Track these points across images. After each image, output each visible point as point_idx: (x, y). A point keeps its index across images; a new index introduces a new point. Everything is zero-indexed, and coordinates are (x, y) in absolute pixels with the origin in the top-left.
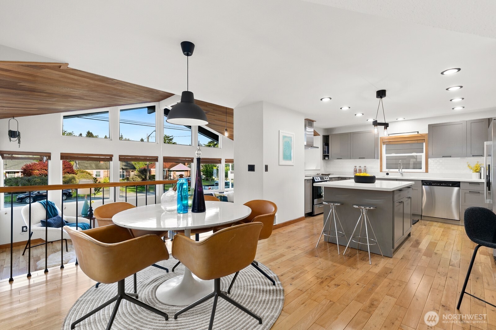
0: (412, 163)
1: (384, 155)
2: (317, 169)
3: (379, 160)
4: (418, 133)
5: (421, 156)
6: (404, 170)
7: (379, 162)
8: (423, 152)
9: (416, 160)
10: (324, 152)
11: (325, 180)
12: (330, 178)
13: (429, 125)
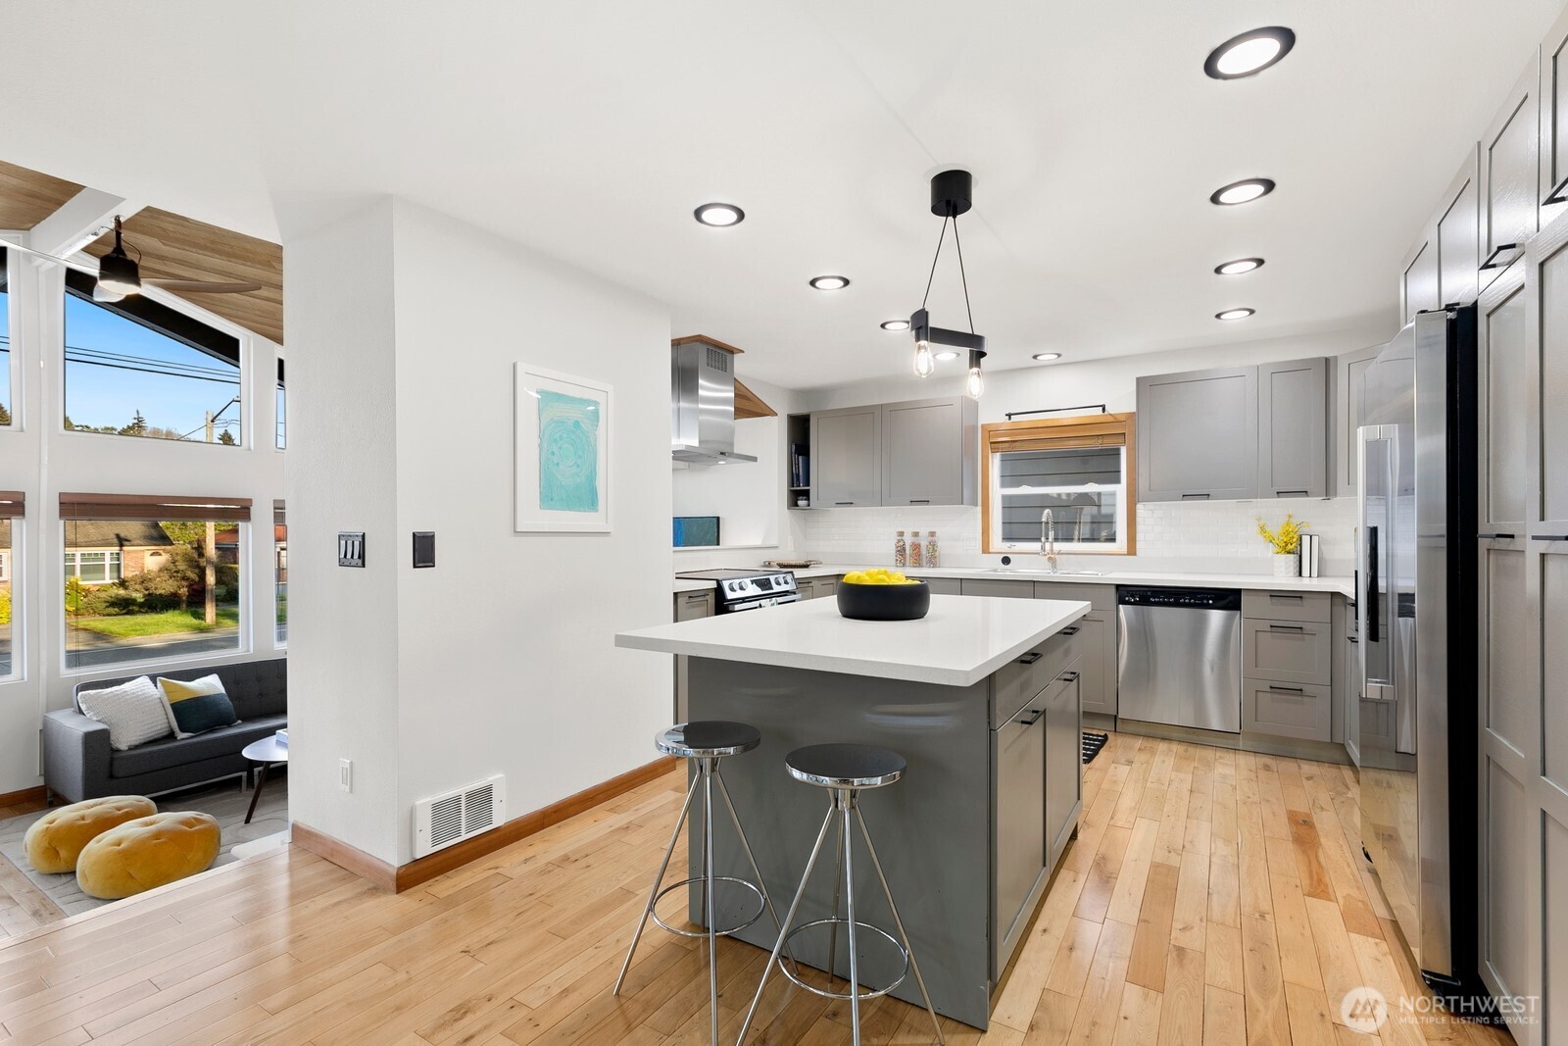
0: (1088, 519)
1: (997, 492)
2: (768, 544)
3: (979, 508)
4: (1104, 410)
5: (1113, 494)
6: (1059, 546)
7: (980, 515)
8: (1117, 481)
9: (1099, 511)
10: (793, 478)
11: (776, 589)
12: (800, 582)
13: (1139, 380)
